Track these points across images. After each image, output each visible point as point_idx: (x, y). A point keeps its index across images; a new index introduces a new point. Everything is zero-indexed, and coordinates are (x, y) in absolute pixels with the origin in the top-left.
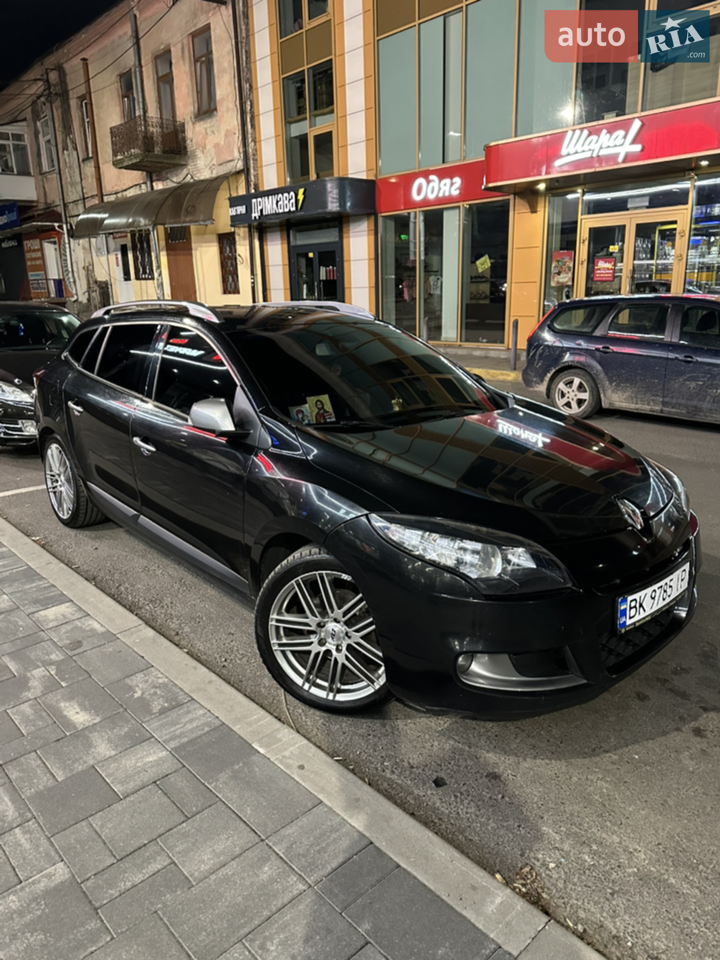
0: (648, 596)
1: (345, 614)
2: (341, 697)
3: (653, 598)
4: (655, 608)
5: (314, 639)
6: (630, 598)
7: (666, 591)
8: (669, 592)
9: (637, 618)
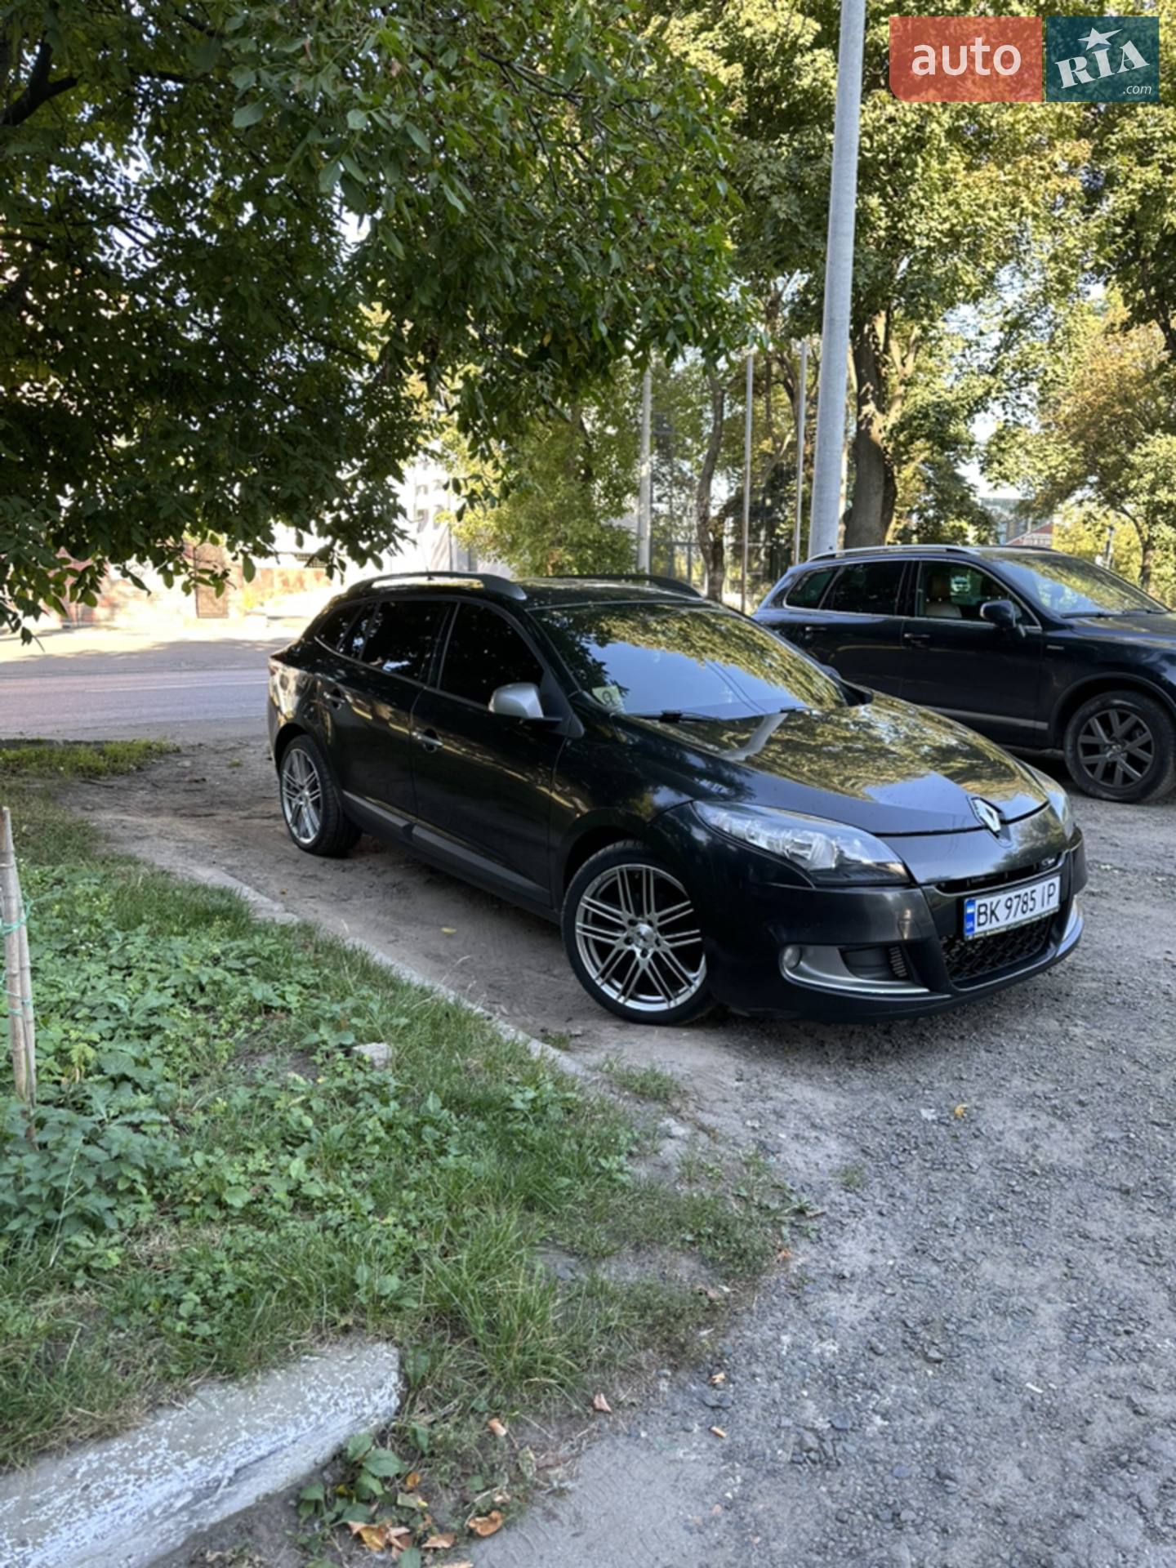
0: (1002, 904)
1: (661, 919)
2: (631, 1004)
3: (1009, 908)
4: (1012, 920)
5: (622, 935)
6: (978, 902)
7: (1025, 903)
8: (1031, 905)
9: (987, 927)
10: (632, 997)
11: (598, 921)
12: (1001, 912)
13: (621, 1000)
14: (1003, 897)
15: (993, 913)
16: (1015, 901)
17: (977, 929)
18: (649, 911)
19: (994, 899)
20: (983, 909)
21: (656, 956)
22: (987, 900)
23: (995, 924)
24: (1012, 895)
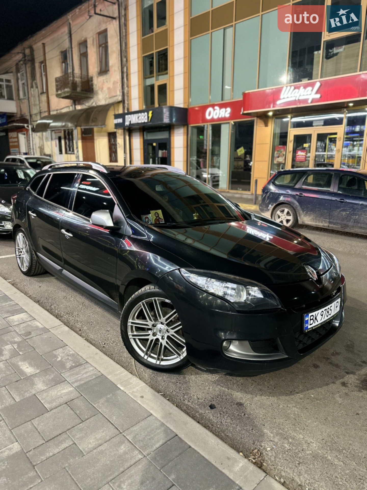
0: (319, 314)
1: (166, 320)
2: (163, 363)
3: (322, 315)
4: (323, 320)
5: (150, 332)
6: (310, 315)
7: (328, 312)
8: (330, 312)
9: (314, 325)
10: (162, 360)
11: (138, 329)
12: (319, 318)
13: (158, 363)
14: (320, 311)
15: (316, 319)
16: (324, 312)
17: (309, 327)
18: (160, 318)
19: (316, 312)
20: (312, 318)
21: (168, 337)
22: (313, 314)
23: (317, 323)
24: (323, 309)
